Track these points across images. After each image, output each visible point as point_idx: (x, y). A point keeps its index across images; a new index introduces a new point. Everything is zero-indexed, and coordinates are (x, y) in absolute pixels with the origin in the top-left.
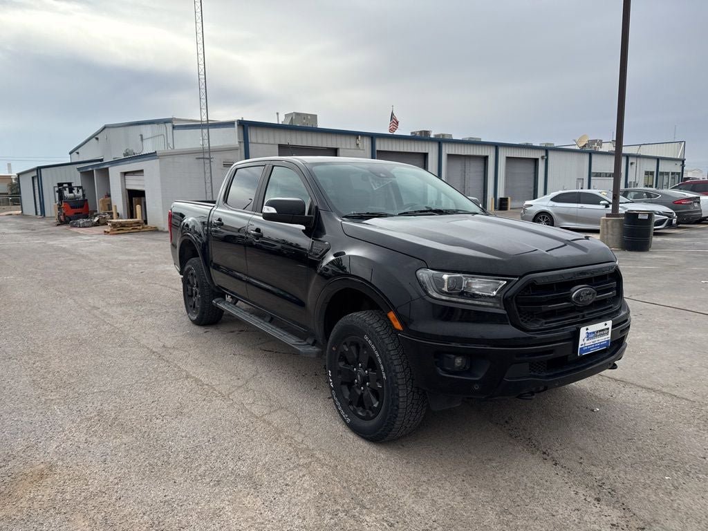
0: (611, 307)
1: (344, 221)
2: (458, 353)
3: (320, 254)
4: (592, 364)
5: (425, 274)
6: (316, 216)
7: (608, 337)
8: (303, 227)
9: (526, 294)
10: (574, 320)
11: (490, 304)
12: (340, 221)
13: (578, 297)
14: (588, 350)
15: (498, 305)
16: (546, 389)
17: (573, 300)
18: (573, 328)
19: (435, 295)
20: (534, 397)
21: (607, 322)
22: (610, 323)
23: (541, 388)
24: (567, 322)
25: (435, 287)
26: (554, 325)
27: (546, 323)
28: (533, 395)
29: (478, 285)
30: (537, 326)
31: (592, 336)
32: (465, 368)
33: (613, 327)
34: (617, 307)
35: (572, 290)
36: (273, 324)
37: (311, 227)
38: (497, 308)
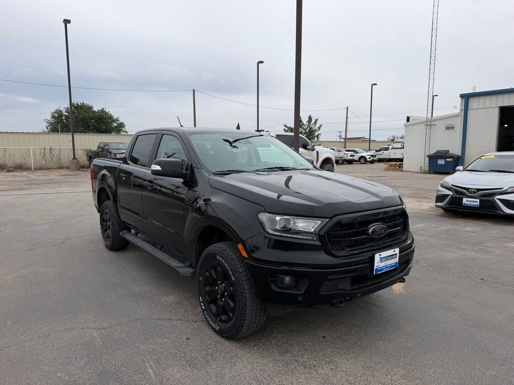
0: (400, 238)
1: (210, 176)
2: (286, 273)
3: (193, 200)
4: (386, 280)
5: (264, 217)
6: (191, 173)
7: (396, 260)
8: (182, 180)
9: (336, 230)
10: (371, 248)
11: (310, 238)
12: (208, 176)
13: (373, 232)
14: (382, 270)
15: (315, 239)
16: (351, 299)
17: (370, 234)
18: (369, 254)
19: (271, 232)
20: (342, 305)
21: (395, 249)
22: (397, 250)
23: (348, 298)
24: (365, 250)
25: (270, 226)
26: (356, 252)
27: (350, 251)
28: (342, 303)
29: (302, 224)
30: (343, 253)
31: (385, 259)
32: (292, 284)
33: (400, 253)
34: (404, 237)
35: (370, 226)
36: (163, 251)
37: (187, 180)
38: (315, 240)
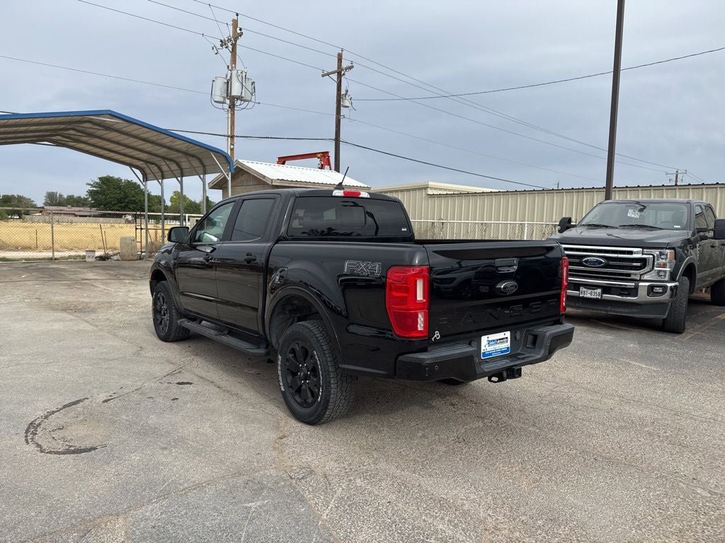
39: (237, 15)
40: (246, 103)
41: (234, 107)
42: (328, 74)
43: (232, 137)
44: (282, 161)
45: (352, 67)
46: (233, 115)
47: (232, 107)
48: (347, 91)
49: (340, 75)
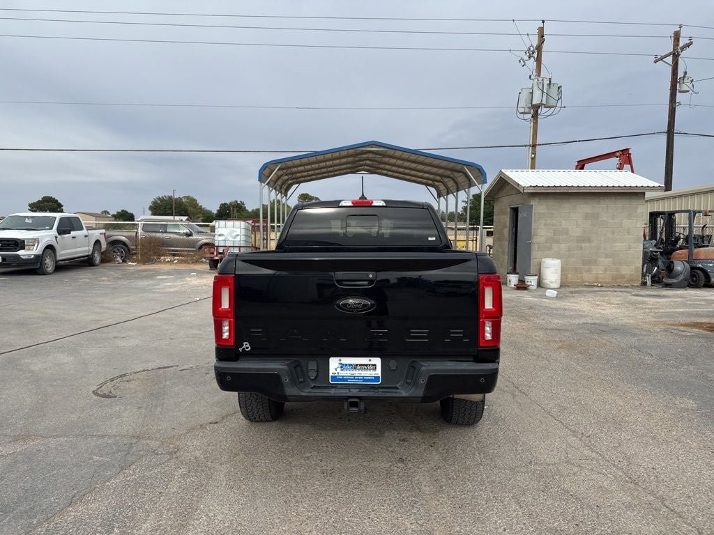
39: (543, 22)
40: (552, 109)
41: (537, 116)
42: (661, 59)
43: (534, 146)
44: (581, 165)
45: (691, 43)
46: (536, 124)
47: (535, 116)
48: (685, 73)
49: (676, 56)
